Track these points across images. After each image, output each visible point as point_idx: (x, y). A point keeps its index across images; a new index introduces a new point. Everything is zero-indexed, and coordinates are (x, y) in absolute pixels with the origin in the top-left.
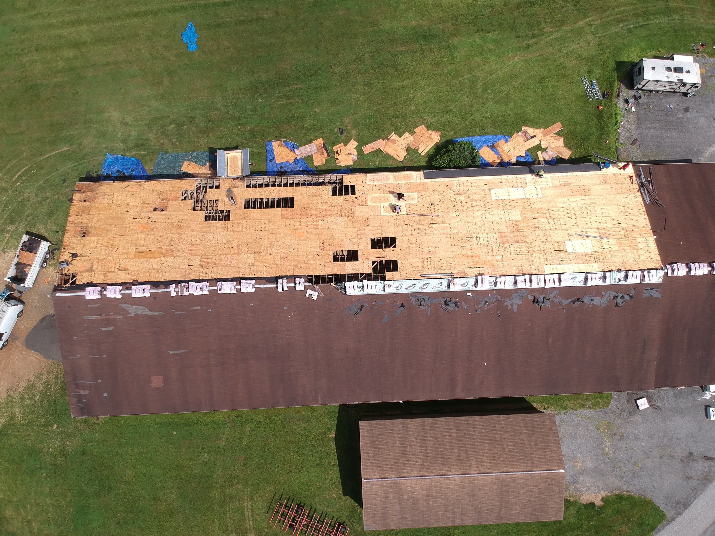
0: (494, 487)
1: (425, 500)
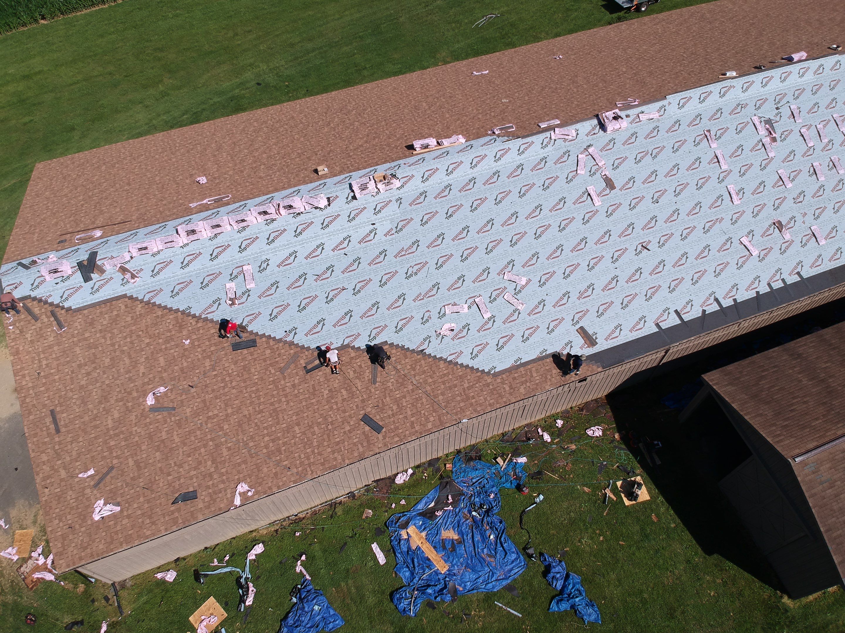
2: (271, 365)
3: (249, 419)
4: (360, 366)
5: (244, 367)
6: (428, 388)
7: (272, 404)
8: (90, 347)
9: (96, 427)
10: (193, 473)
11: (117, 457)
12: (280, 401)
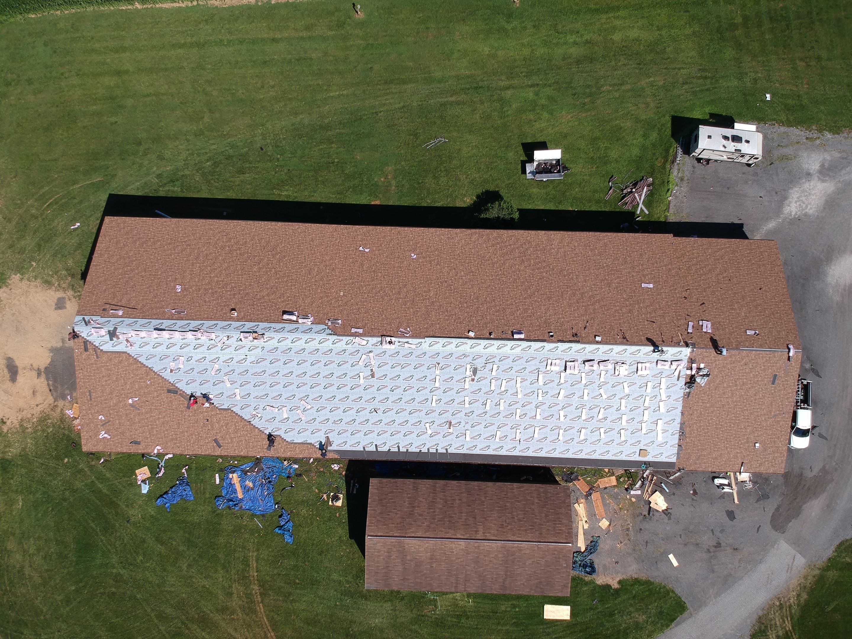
0: (500, 555)
1: (428, 563)
2: (182, 404)
3: (167, 422)
4: (220, 418)
5: (171, 401)
6: (247, 438)
7: (178, 420)
8: (108, 370)
9: (106, 403)
10: (140, 435)
11: (112, 418)
12: (182, 420)
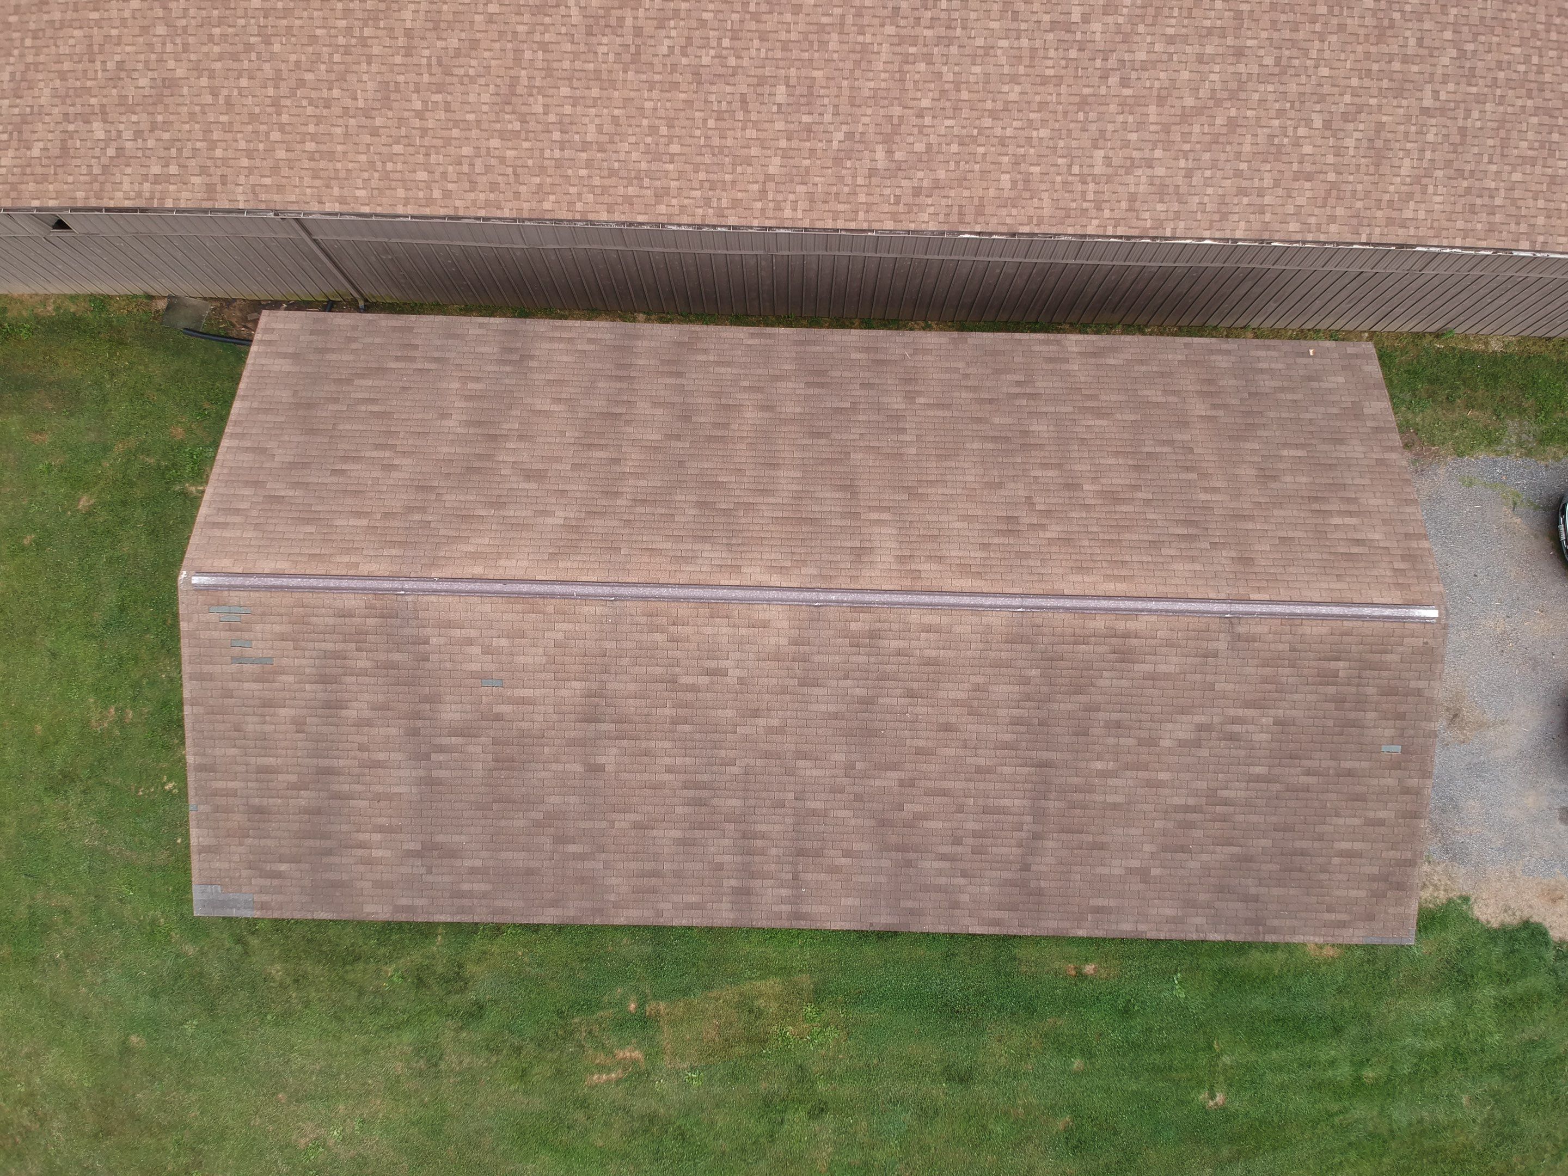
0: (1001, 690)
1: (572, 743)
